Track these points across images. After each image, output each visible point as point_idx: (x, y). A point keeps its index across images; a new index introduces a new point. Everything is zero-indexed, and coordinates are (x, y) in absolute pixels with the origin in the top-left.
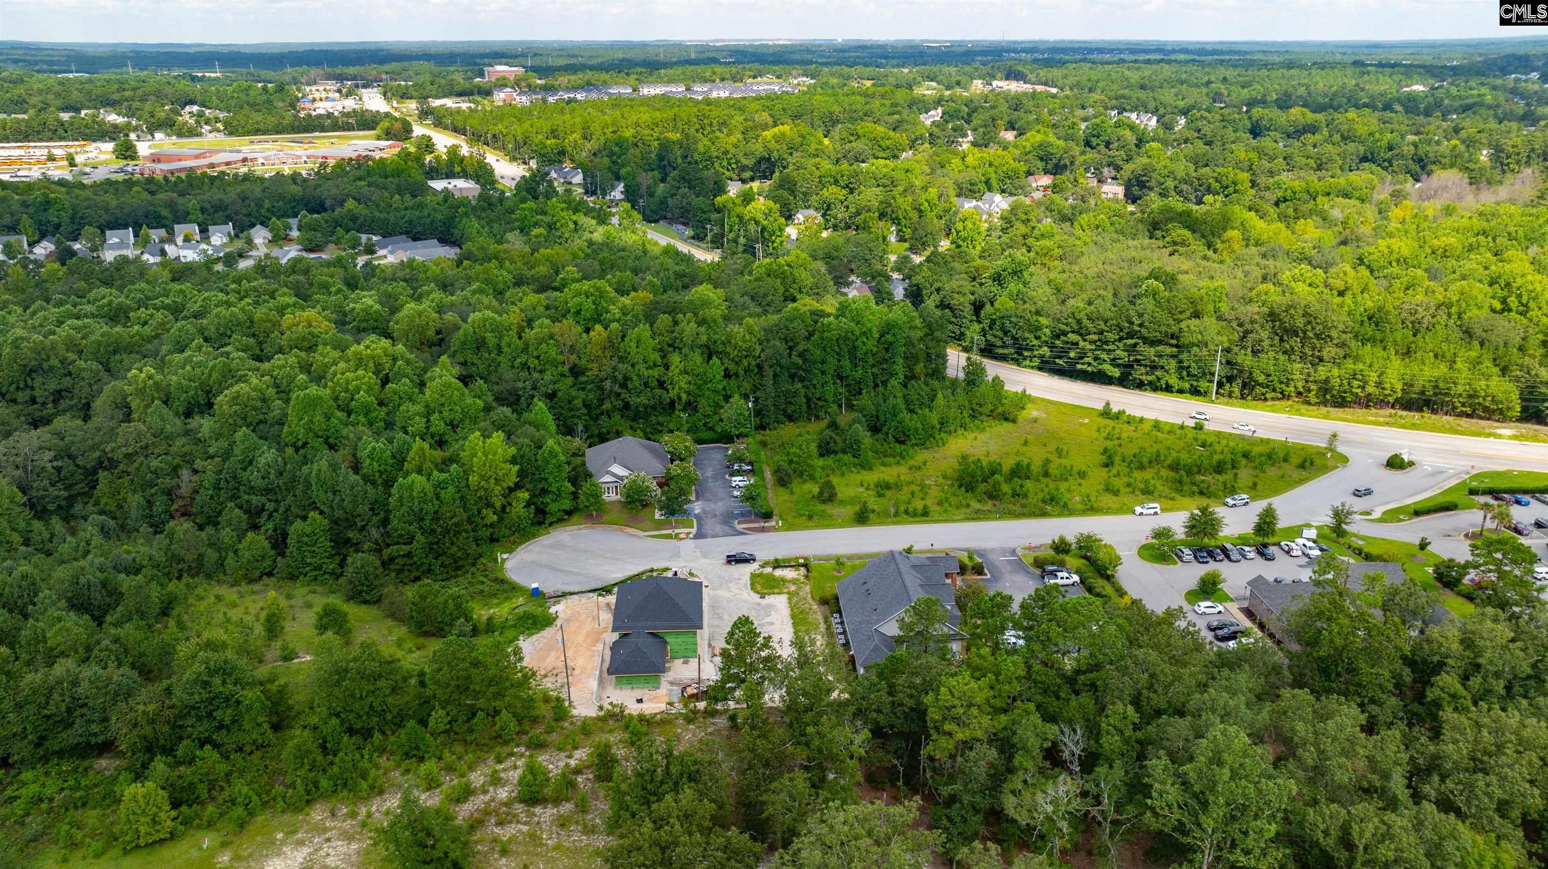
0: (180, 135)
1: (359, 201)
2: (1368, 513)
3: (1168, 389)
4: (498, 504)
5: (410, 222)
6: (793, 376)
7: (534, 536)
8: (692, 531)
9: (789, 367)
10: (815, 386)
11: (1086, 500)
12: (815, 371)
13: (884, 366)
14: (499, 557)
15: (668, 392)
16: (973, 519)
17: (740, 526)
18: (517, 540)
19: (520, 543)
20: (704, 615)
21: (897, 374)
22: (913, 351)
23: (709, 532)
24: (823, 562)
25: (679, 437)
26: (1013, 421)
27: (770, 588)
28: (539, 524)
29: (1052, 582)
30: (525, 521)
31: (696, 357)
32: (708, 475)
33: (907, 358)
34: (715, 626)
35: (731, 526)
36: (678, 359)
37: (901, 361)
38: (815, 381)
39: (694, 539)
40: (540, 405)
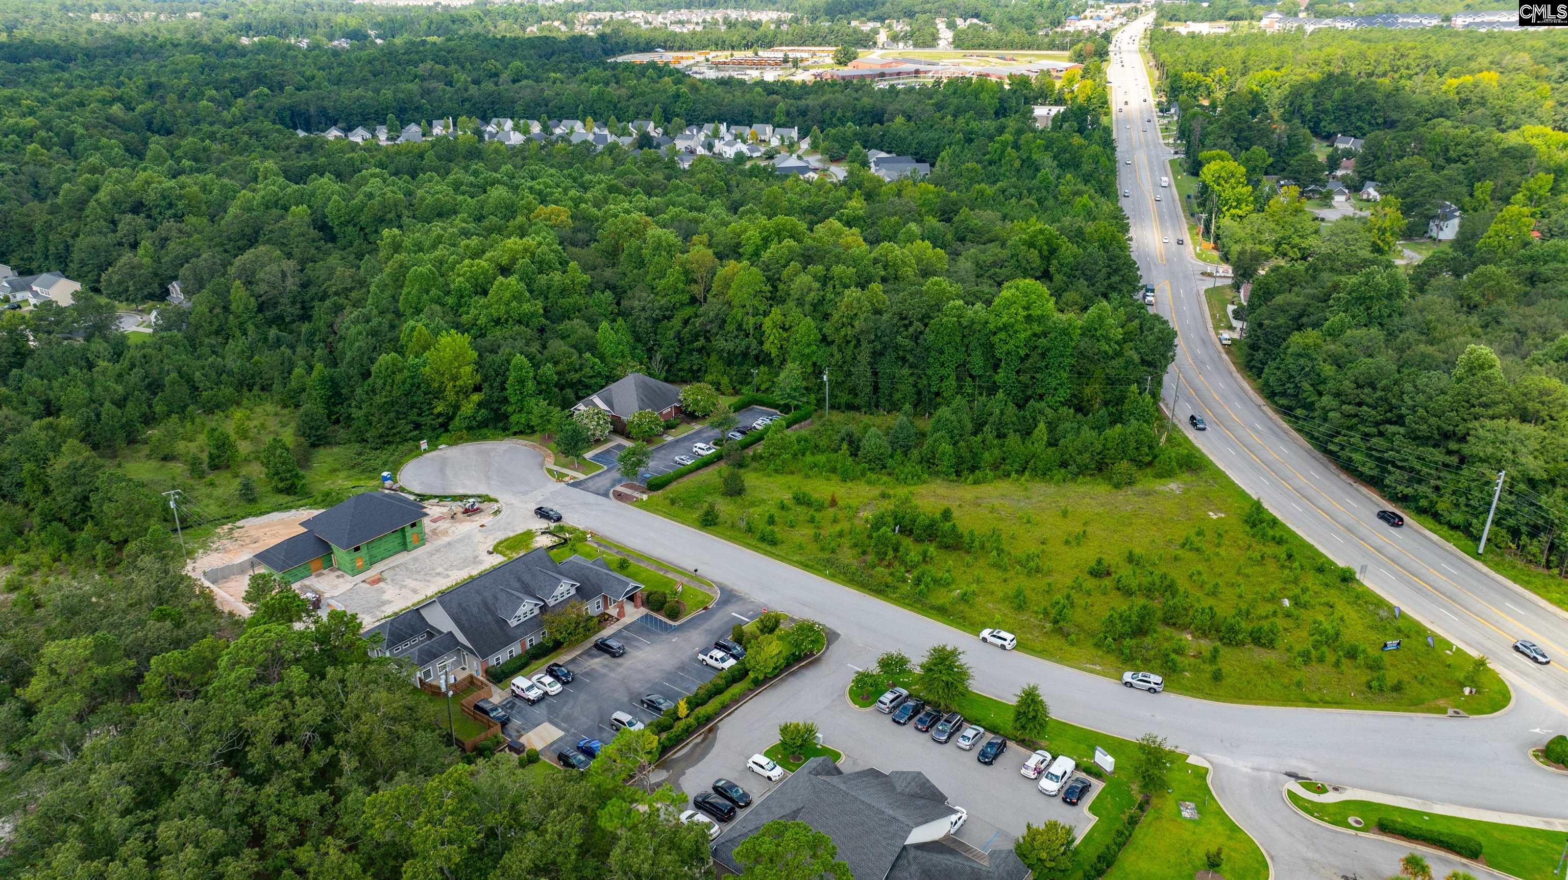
2: (1320, 789)
4: (452, 398)
6: (904, 360)
7: (485, 438)
8: (581, 476)
9: (897, 348)
10: (929, 378)
11: (964, 598)
12: (931, 360)
13: (1038, 376)
14: (424, 445)
15: (761, 343)
16: (805, 566)
17: (619, 488)
18: (465, 437)
19: (467, 441)
20: (428, 547)
21: (1056, 389)
22: (1091, 367)
23: (590, 484)
24: (595, 545)
25: (700, 389)
26: (1117, 486)
27: (508, 548)
28: (505, 429)
29: (701, 657)
30: (467, 421)
31: (796, 313)
32: (705, 435)
33: (1079, 373)
34: (415, 560)
35: (613, 485)
36: (779, 311)
37: (1065, 375)
38: (929, 372)
39: (568, 484)
40: (604, 325)
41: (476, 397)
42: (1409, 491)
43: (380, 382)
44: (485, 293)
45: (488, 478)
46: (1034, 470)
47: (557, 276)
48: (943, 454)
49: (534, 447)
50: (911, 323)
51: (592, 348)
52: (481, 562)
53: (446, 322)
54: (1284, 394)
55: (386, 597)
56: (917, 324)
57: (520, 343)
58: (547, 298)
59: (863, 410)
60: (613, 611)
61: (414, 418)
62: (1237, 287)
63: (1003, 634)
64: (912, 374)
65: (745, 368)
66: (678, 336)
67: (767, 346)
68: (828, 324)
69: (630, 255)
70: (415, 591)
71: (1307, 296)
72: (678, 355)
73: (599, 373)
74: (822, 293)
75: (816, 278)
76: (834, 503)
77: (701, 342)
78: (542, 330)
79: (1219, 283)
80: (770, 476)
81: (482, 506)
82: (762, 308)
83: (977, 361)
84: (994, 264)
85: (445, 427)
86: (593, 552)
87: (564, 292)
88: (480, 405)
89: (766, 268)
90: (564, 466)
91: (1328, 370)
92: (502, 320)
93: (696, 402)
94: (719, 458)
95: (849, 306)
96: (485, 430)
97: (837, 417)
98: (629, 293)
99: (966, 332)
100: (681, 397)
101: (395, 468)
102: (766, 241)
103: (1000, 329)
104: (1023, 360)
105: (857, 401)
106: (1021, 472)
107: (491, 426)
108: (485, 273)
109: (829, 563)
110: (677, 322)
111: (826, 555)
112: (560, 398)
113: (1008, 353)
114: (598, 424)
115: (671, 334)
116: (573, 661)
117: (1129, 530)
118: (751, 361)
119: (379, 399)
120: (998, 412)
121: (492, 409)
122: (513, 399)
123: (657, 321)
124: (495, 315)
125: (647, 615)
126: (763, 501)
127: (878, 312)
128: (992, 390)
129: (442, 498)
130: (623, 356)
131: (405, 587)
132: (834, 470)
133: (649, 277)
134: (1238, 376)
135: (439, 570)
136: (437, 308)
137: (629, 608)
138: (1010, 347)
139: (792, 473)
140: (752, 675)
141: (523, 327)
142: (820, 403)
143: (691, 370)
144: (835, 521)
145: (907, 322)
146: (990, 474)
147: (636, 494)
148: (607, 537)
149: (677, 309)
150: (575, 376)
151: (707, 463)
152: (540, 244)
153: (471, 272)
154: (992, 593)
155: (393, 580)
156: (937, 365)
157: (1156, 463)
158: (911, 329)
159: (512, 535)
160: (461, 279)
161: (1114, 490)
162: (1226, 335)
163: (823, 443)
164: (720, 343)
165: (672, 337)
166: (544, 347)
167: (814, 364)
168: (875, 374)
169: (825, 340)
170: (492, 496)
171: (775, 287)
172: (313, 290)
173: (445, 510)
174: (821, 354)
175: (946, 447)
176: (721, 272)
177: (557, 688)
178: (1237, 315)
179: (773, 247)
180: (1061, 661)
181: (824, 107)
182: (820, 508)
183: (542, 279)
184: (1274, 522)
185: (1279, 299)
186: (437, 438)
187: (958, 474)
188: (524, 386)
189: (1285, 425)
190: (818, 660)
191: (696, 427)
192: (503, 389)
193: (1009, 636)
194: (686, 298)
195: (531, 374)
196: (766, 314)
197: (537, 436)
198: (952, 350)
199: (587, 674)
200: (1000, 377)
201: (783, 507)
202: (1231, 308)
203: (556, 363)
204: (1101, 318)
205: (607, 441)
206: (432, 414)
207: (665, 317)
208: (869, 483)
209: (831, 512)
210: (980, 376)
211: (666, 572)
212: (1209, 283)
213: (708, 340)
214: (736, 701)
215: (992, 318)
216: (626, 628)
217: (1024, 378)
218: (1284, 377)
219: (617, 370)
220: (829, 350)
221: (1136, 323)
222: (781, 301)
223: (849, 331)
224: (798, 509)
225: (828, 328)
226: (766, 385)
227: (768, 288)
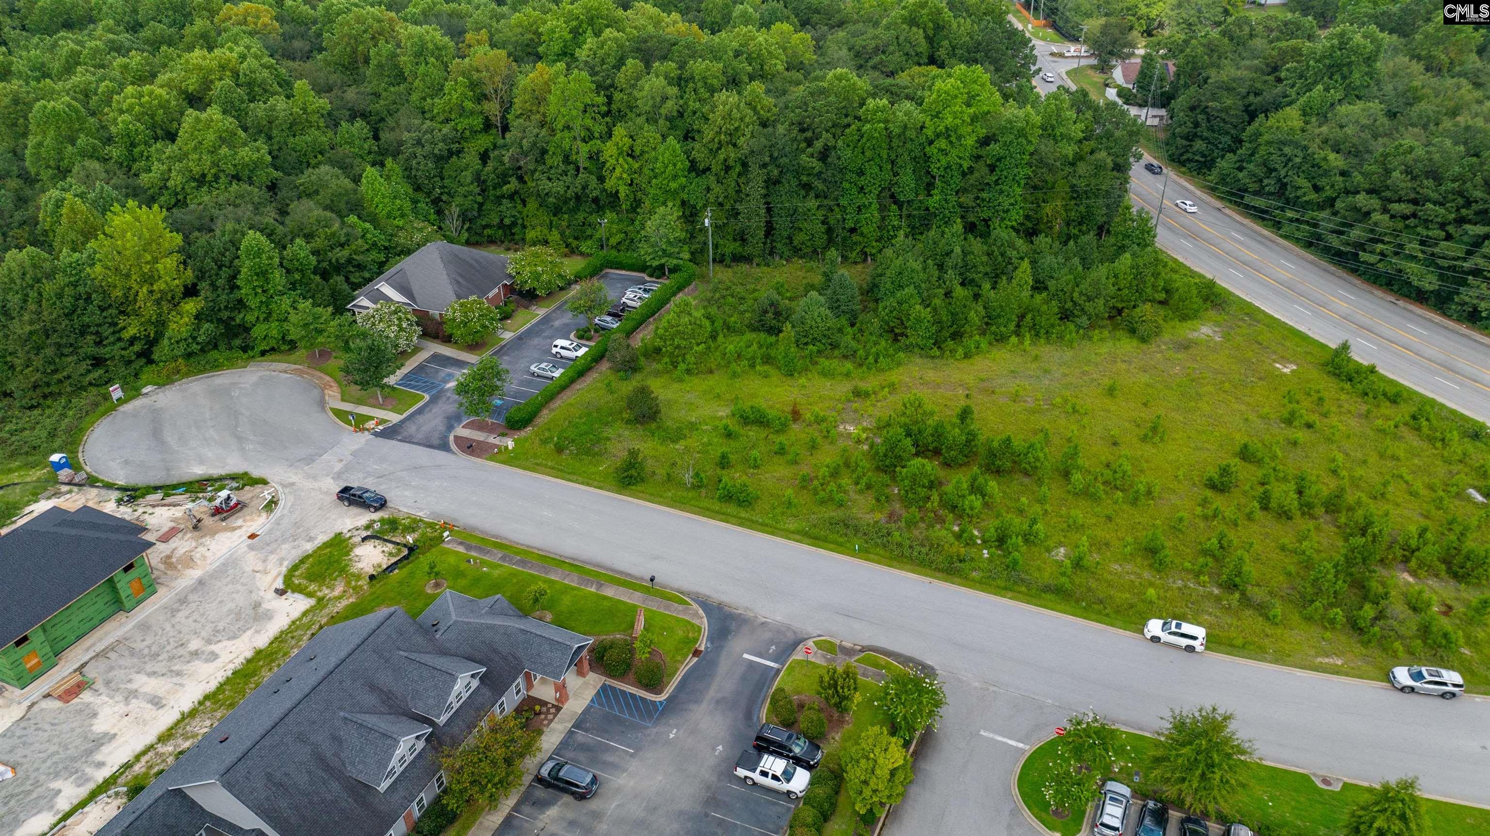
4: (149, 311)
7: (216, 366)
8: (394, 418)
9: (797, 173)
10: (844, 209)
12: (846, 185)
13: (984, 195)
14: (116, 392)
15: (601, 179)
16: (814, 538)
17: (461, 431)
18: (184, 369)
19: (187, 375)
20: (162, 597)
21: (1008, 211)
22: (1049, 178)
23: (411, 428)
24: (461, 549)
25: (536, 255)
26: (1144, 339)
27: (312, 577)
28: (245, 349)
29: (741, 772)
30: (183, 345)
31: (650, 133)
32: (557, 323)
33: (1035, 188)
34: (144, 627)
35: (450, 428)
36: (623, 132)
37: (1019, 191)
38: (843, 202)
39: (376, 434)
40: (370, 171)
41: (190, 306)
44: (172, 137)
45: (240, 439)
46: (1034, 328)
47: (280, 103)
48: (919, 320)
49: (300, 373)
50: (816, 136)
51: (356, 207)
52: (268, 616)
53: (115, 187)
54: (1257, 193)
55: (100, 726)
56: (825, 135)
57: (246, 211)
58: (270, 138)
59: (756, 260)
60: (545, 691)
61: (91, 350)
62: (1104, 67)
63: (1186, 628)
64: (819, 207)
65: (581, 216)
66: (478, 178)
67: (609, 184)
68: (697, 145)
69: (380, 66)
70: (157, 702)
72: (481, 205)
73: (374, 244)
74: (681, 102)
75: (669, 80)
76: (795, 416)
78: (273, 187)
79: (1079, 64)
80: (681, 380)
81: (243, 496)
82: (597, 129)
83: (907, 180)
85: (146, 356)
86: (463, 566)
87: (294, 126)
88: (199, 317)
89: (592, 72)
90: (359, 402)
92: (209, 177)
93: (537, 277)
94: (597, 358)
95: (728, 116)
96: (214, 354)
97: (722, 275)
98: (391, 122)
99: (895, 142)
100: (511, 271)
101: (72, 444)
102: (577, 34)
103: (938, 136)
104: (965, 175)
105: (748, 250)
106: (1020, 333)
107: (222, 346)
108: (164, 105)
110: (470, 158)
111: (835, 514)
112: (327, 291)
113: (948, 167)
114: (401, 329)
115: (467, 175)
117: (1205, 406)
118: (587, 207)
120: (958, 250)
121: (220, 320)
122: (253, 303)
123: (441, 159)
124: (196, 170)
125: (604, 688)
126: (693, 427)
127: (764, 124)
129: (168, 489)
130: (403, 216)
131: (133, 694)
132: (767, 360)
133: (415, 97)
135: (195, 644)
136: (95, 165)
137: (571, 679)
138: (953, 156)
139: (711, 372)
141: (246, 186)
142: (696, 257)
143: (501, 225)
144: (814, 447)
145: (809, 134)
146: (982, 342)
147: (492, 439)
148: (474, 529)
149: (466, 139)
150: (342, 254)
151: (583, 371)
152: (242, 57)
153: (141, 105)
154: (1107, 544)
155: (108, 683)
156: (854, 191)
158: (819, 145)
159: (309, 547)
160: (126, 117)
161: (1144, 346)
163: (732, 316)
165: (469, 179)
166: (283, 212)
167: (683, 203)
168: (769, 210)
169: (695, 169)
170: (256, 473)
171: (610, 98)
173: (178, 512)
176: (522, 81)
179: (590, 41)
180: (1280, 658)
182: (783, 428)
183: (259, 109)
186: (136, 375)
187: (941, 347)
188: (267, 281)
191: (540, 312)
192: (234, 287)
193: (1200, 632)
194: (477, 122)
195: (277, 260)
196: (605, 137)
197: (301, 353)
198: (876, 170)
200: (935, 200)
201: (729, 435)
202: (1112, 92)
203: (309, 237)
204: (1058, 111)
205: (417, 350)
206: (120, 339)
207: (451, 153)
208: (826, 374)
209: (798, 431)
210: (908, 202)
211: (600, 586)
212: (1066, 66)
213: (521, 180)
215: (928, 120)
216: (579, 724)
217: (967, 199)
218: (1260, 172)
219: (402, 239)
220: (703, 181)
221: (1089, 114)
222: (621, 116)
223: (733, 154)
224: (753, 433)
225: (699, 153)
226: (620, 237)
227: (601, 100)
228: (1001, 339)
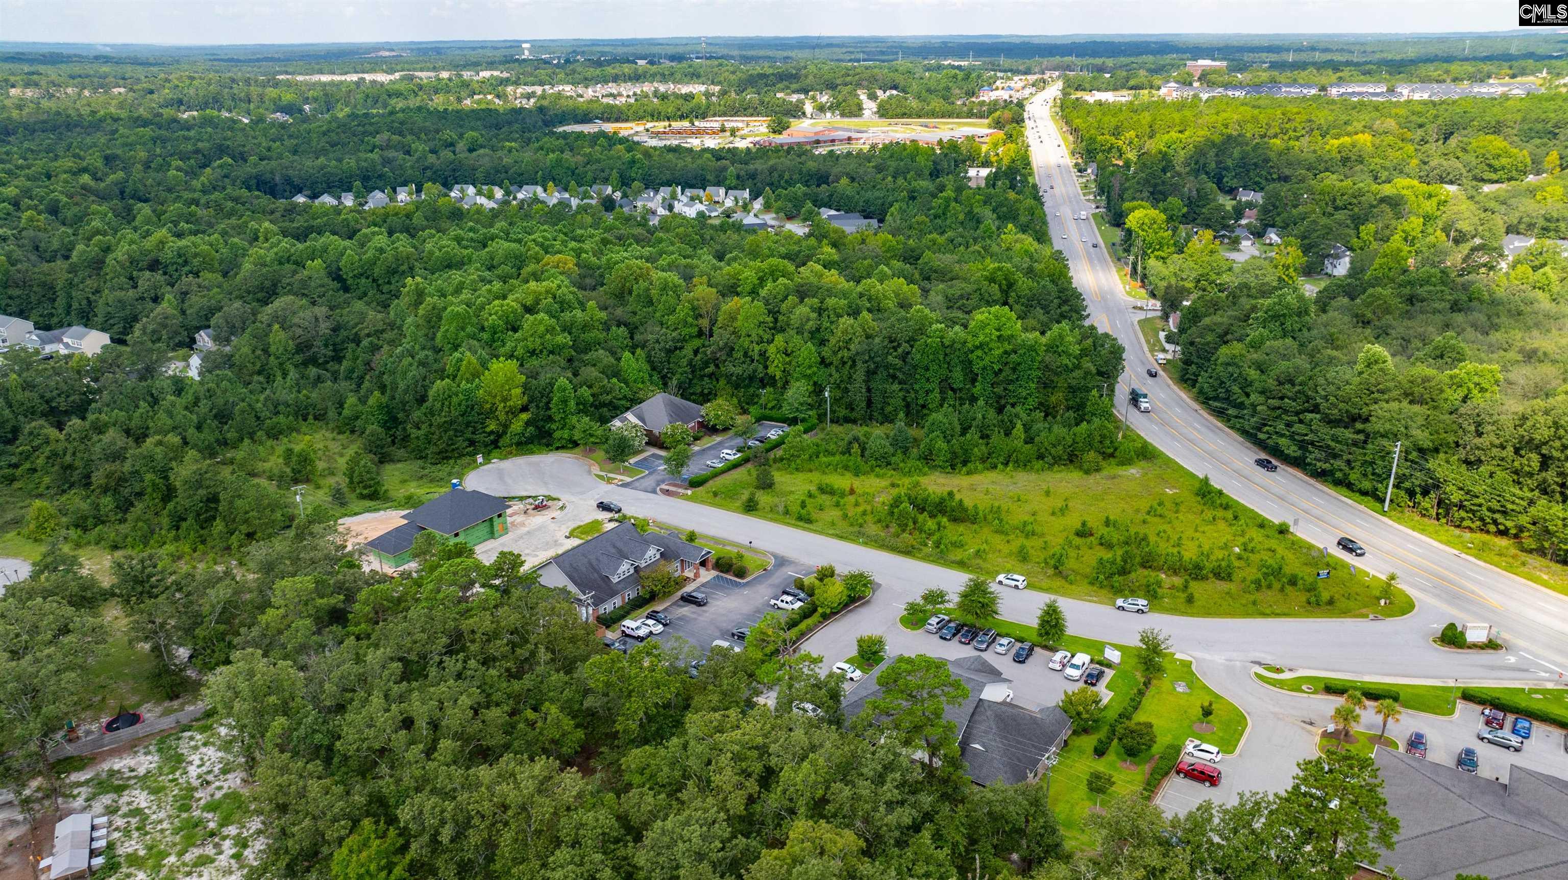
0: (843, 115)
1: (853, 179)
2: (1278, 670)
3: (1350, 486)
4: (502, 417)
5: (867, 202)
6: (894, 377)
7: (532, 453)
8: (628, 479)
9: (887, 367)
10: (916, 392)
11: (978, 553)
12: (918, 376)
14: (480, 459)
15: (766, 367)
16: (841, 537)
17: (664, 487)
18: (514, 452)
19: (516, 455)
20: (514, 534)
22: (1055, 379)
23: (637, 484)
24: (657, 530)
25: (719, 406)
26: (1087, 472)
27: (582, 533)
28: (547, 445)
29: (773, 602)
30: (516, 439)
31: (797, 340)
32: (727, 445)
33: (1045, 384)
35: (658, 485)
36: (781, 339)
37: (1033, 386)
38: (917, 387)
39: (618, 485)
40: (627, 354)
41: (524, 416)
42: (1327, 466)
43: (438, 405)
44: (517, 329)
45: (546, 483)
46: (1016, 462)
47: (578, 313)
48: (940, 450)
49: (578, 458)
50: (899, 345)
51: (617, 374)
52: (561, 545)
54: (1216, 399)
56: (905, 345)
58: (572, 332)
59: (859, 422)
60: (689, 573)
61: (469, 435)
62: (1165, 317)
63: (1016, 577)
64: (901, 390)
65: (751, 390)
66: (690, 363)
67: (770, 370)
68: (826, 348)
69: (639, 295)
71: (1230, 317)
72: (691, 380)
73: (626, 395)
74: (819, 322)
75: (813, 309)
76: (852, 492)
77: (712, 368)
78: (570, 360)
79: (1150, 315)
80: (792, 473)
81: (550, 503)
82: (766, 337)
83: (958, 376)
84: (961, 297)
85: (497, 443)
87: (585, 327)
88: (528, 423)
89: (767, 303)
90: (610, 472)
91: (1253, 374)
92: (538, 351)
93: (717, 417)
94: (746, 460)
95: (845, 332)
96: (532, 446)
97: (837, 429)
98: (641, 329)
99: (948, 351)
100: (703, 413)
101: (460, 476)
102: (762, 281)
104: (996, 374)
105: (853, 415)
106: (1006, 464)
107: (537, 442)
108: (514, 312)
109: (860, 534)
110: (688, 351)
111: (856, 529)
112: (597, 415)
113: (984, 368)
114: (637, 436)
115: (684, 362)
116: (665, 610)
117: (1102, 504)
118: (756, 384)
119: (438, 420)
120: (980, 416)
121: (538, 427)
122: (557, 418)
123: (669, 352)
124: (531, 347)
125: (718, 576)
126: (792, 492)
127: (868, 337)
128: (973, 399)
129: (512, 499)
130: (644, 382)
132: (846, 468)
133: (658, 314)
134: (1175, 388)
135: (527, 551)
136: (475, 342)
137: (702, 571)
138: (987, 361)
139: (812, 470)
140: (820, 610)
141: (557, 357)
142: (821, 417)
143: (702, 394)
144: (857, 504)
145: (895, 344)
146: (980, 467)
147: (681, 490)
148: (665, 523)
149: (686, 341)
150: (607, 398)
151: (735, 466)
152: (559, 287)
153: (501, 311)
154: (1000, 551)
156: (923, 380)
157: (1117, 454)
158: (900, 350)
159: (581, 523)
160: (493, 317)
161: (1085, 476)
162: (1161, 356)
163: (832, 447)
164: (730, 368)
165: (685, 364)
166: (577, 372)
167: (815, 384)
168: (869, 390)
169: (823, 362)
170: (554, 496)
171: (776, 320)
172: (343, 333)
173: (520, 507)
174: (822, 374)
175: (941, 444)
176: (724, 307)
177: (660, 628)
178: (1169, 339)
179: (769, 285)
180: (1064, 595)
181: (772, 170)
182: (843, 495)
183: (567, 316)
184: (1220, 493)
185: (1207, 321)
186: (490, 452)
187: (953, 467)
188: (566, 406)
189: (1220, 424)
190: (868, 602)
191: (718, 439)
192: (548, 408)
193: (1021, 578)
194: (694, 330)
195: (573, 396)
196: (770, 342)
197: (577, 450)
198: (936, 367)
199: (680, 619)
200: (977, 389)
201: (810, 495)
202: (1162, 335)
203: (590, 387)
204: (1061, 337)
205: (645, 449)
206: (484, 432)
207: (676, 348)
208: (877, 476)
209: (851, 499)
210: (960, 389)
211: (724, 545)
212: (1141, 316)
213: (717, 366)
214: (810, 630)
215: (970, 338)
216: (703, 585)
217: (999, 390)
218: (1216, 384)
219: (641, 395)
220: (828, 371)
221: (1089, 341)
222: (782, 330)
223: (846, 353)
224: (824, 497)
225: (826, 352)
226: (774, 403)
227: (770, 319)
228: (994, 467)
